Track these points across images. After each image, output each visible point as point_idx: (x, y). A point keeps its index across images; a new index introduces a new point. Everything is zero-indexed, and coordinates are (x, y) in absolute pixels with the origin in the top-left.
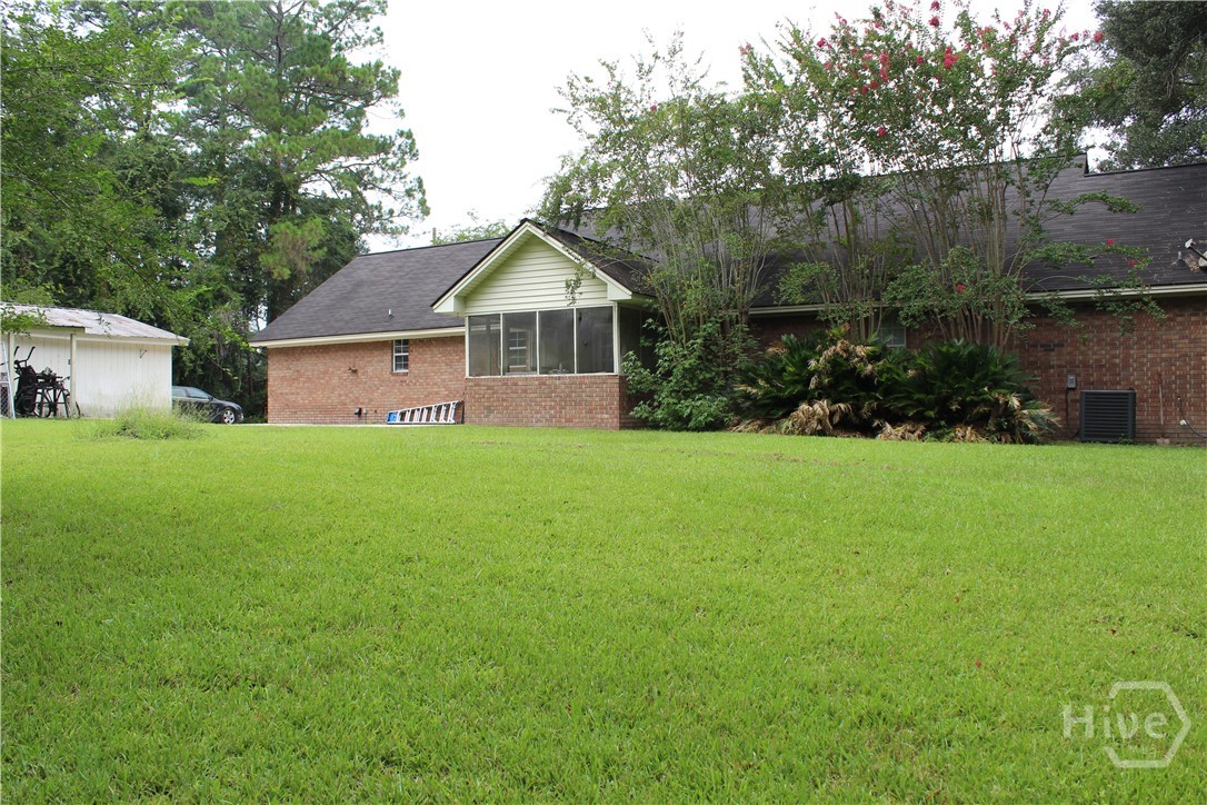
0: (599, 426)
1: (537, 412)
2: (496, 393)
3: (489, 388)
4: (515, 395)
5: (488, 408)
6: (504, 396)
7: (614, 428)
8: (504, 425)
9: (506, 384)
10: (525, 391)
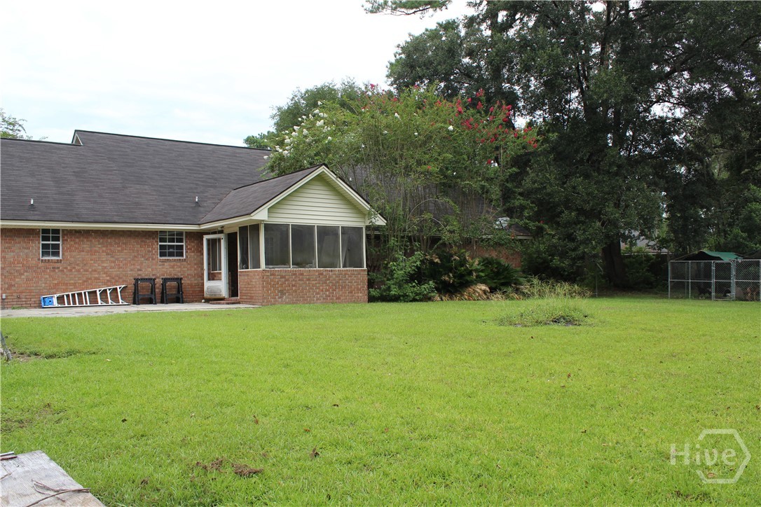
0: (357, 301)
1: (317, 293)
2: (288, 280)
3: (282, 277)
4: (301, 282)
5: (281, 292)
6: (294, 283)
7: (364, 302)
8: (293, 303)
9: (295, 274)
10: (309, 280)
